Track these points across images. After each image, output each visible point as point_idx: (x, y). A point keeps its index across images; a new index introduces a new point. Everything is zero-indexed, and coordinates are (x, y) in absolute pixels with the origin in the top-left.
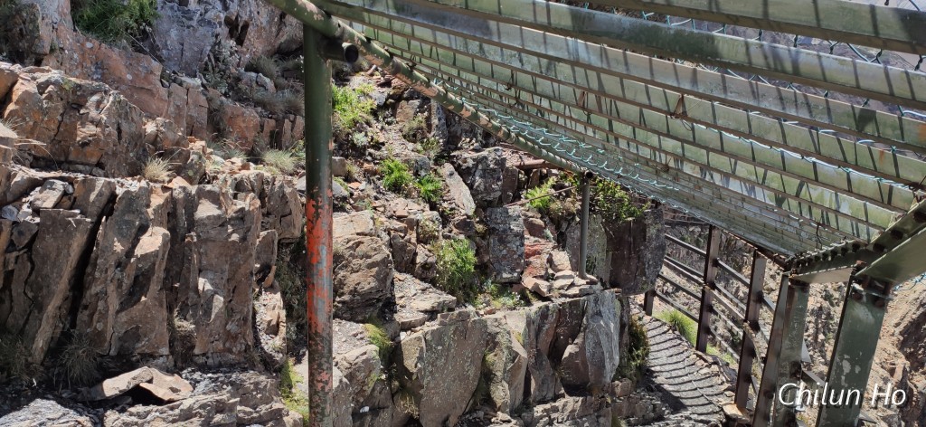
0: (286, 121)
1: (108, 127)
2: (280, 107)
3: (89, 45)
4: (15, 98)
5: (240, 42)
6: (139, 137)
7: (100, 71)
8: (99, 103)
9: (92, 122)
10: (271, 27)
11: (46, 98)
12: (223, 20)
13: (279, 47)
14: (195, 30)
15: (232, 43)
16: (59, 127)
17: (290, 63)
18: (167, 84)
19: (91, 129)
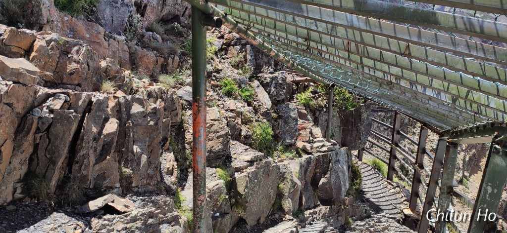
0: (170, 58)
1: (83, 64)
2: (166, 51)
3: (66, 18)
4: (35, 49)
5: (143, 15)
6: (98, 68)
7: (72, 33)
8: (78, 51)
9: (75, 61)
10: (158, 7)
11: (50, 49)
12: (133, 3)
13: (162, 18)
14: (119, 9)
15: (139, 16)
16: (57, 65)
17: (169, 26)
18: (107, 39)
19: (74, 66)
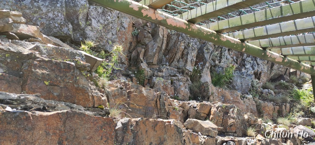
0: (283, 106)
1: (237, 119)
3: (220, 90)
4: (212, 113)
5: (259, 79)
7: (223, 98)
8: (233, 111)
9: (232, 118)
10: (268, 72)
11: (219, 112)
12: (253, 73)
13: (271, 78)
14: (245, 78)
17: (278, 83)
18: (243, 99)
19: (232, 121)
